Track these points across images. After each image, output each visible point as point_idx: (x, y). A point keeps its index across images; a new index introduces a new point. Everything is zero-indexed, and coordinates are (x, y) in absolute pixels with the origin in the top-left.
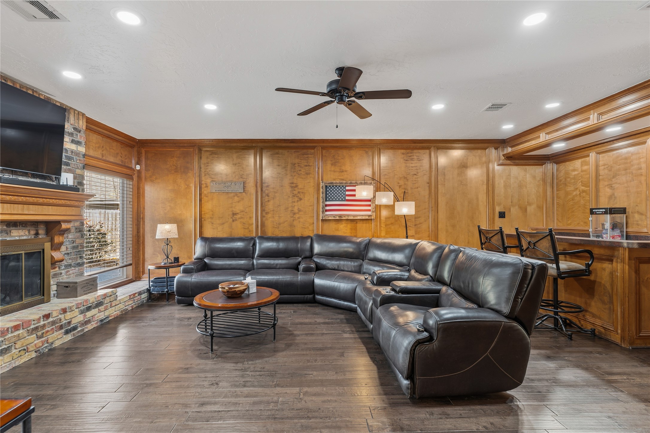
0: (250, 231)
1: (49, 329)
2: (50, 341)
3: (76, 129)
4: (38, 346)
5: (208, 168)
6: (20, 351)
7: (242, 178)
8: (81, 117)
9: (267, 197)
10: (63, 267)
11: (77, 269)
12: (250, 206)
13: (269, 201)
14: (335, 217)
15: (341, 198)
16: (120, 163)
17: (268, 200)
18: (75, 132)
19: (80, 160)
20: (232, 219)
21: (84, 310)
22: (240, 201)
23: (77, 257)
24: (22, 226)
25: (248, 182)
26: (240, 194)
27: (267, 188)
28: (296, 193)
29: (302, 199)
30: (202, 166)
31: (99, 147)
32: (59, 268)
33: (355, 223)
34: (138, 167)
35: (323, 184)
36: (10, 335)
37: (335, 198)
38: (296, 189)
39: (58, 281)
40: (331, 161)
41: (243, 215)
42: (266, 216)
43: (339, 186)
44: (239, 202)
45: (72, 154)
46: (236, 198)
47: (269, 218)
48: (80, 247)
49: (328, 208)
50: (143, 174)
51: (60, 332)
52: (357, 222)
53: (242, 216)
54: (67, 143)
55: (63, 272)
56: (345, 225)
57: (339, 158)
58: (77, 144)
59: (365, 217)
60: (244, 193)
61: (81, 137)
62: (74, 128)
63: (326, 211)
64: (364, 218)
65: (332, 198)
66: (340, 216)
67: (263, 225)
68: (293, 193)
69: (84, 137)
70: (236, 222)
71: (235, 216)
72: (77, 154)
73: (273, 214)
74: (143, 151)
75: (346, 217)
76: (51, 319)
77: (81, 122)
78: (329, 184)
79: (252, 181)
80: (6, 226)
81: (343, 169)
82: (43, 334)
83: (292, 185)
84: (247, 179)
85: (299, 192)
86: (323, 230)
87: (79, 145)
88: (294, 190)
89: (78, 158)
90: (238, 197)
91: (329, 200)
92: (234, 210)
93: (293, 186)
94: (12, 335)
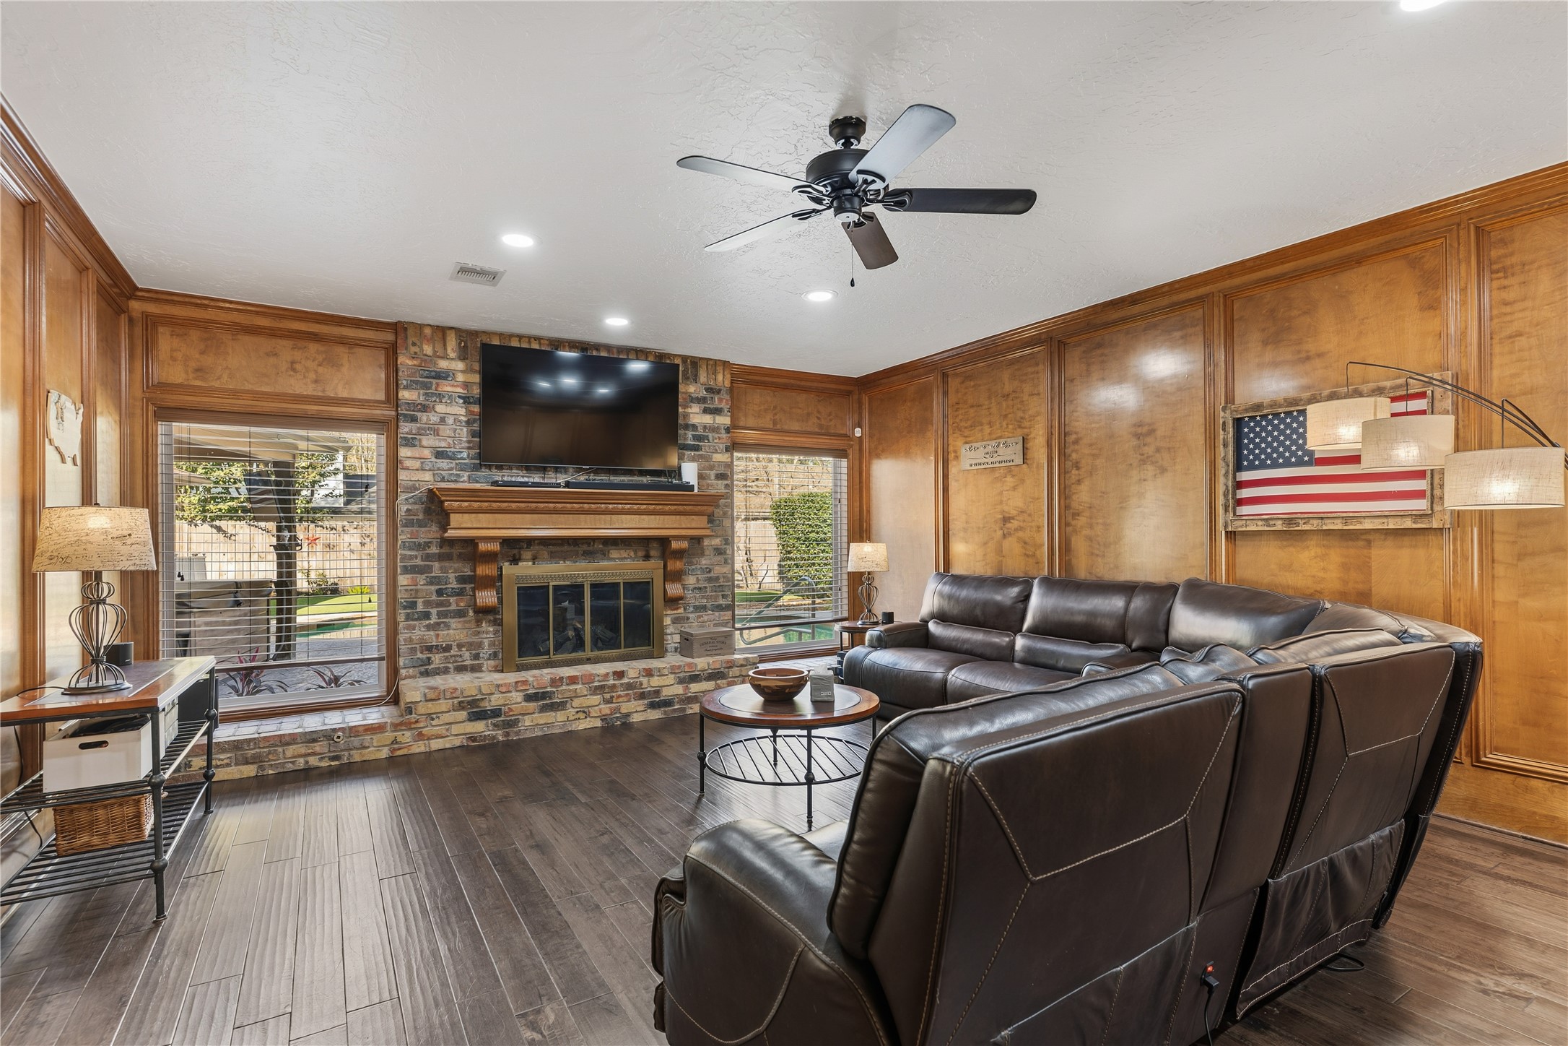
0: (1037, 563)
1: (621, 693)
2: (624, 710)
3: (711, 389)
4: (603, 713)
5: (958, 415)
6: (578, 712)
7: (1020, 427)
8: (720, 369)
9: (1074, 472)
10: (691, 609)
11: (717, 614)
12: (1038, 499)
13: (1079, 482)
14: (1271, 522)
15: (1296, 456)
16: (817, 430)
17: (1077, 478)
18: (709, 396)
19: (719, 438)
20: (1001, 532)
21: (684, 677)
22: (1017, 485)
23: (718, 596)
24: (625, 545)
25: (1032, 436)
26: (1017, 469)
27: (1076, 447)
28: (1151, 453)
29: (1166, 470)
30: (950, 412)
31: (766, 410)
32: (685, 609)
33: (1361, 543)
34: (858, 432)
35: (1228, 414)
36: (564, 687)
37: (1271, 458)
38: (1148, 440)
39: (682, 629)
40: (1264, 330)
41: (1024, 521)
42: (1073, 523)
43: (1288, 414)
44: (1014, 488)
45: (704, 431)
46: (1009, 479)
47: (1081, 527)
48: (721, 580)
49: (1245, 493)
50: (866, 445)
51: (641, 702)
52: (1369, 542)
53: (1021, 524)
54: (696, 416)
55: (690, 615)
56: (1319, 551)
57: (1295, 313)
58: (714, 413)
59: (1398, 520)
60: (1025, 466)
61: (721, 401)
62: (707, 390)
63: (1240, 502)
64: (1392, 524)
65: (1259, 459)
66: (1290, 520)
67: (1066, 548)
68: (1143, 455)
69: (727, 400)
70: (1010, 539)
71: (1008, 525)
72: (714, 429)
73: (1091, 518)
74: (866, 399)
75: (1315, 522)
76: (625, 680)
77: (720, 377)
78: (1246, 410)
79: (1041, 433)
80: (603, 544)
81: (1307, 352)
82: (612, 697)
83: (1139, 430)
84: (1032, 429)
85: (1158, 450)
86: (1234, 565)
87: (718, 414)
88: (1144, 445)
89: (717, 436)
90: (1013, 476)
91: (1252, 467)
92: (1006, 508)
93: (1141, 434)
94: (567, 688)
